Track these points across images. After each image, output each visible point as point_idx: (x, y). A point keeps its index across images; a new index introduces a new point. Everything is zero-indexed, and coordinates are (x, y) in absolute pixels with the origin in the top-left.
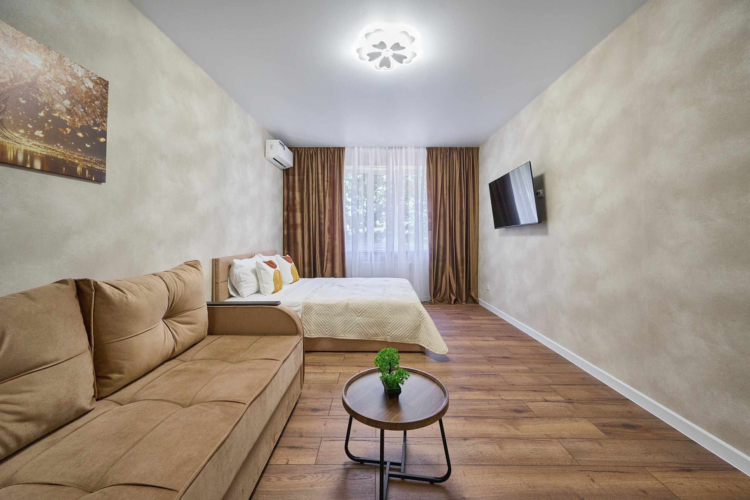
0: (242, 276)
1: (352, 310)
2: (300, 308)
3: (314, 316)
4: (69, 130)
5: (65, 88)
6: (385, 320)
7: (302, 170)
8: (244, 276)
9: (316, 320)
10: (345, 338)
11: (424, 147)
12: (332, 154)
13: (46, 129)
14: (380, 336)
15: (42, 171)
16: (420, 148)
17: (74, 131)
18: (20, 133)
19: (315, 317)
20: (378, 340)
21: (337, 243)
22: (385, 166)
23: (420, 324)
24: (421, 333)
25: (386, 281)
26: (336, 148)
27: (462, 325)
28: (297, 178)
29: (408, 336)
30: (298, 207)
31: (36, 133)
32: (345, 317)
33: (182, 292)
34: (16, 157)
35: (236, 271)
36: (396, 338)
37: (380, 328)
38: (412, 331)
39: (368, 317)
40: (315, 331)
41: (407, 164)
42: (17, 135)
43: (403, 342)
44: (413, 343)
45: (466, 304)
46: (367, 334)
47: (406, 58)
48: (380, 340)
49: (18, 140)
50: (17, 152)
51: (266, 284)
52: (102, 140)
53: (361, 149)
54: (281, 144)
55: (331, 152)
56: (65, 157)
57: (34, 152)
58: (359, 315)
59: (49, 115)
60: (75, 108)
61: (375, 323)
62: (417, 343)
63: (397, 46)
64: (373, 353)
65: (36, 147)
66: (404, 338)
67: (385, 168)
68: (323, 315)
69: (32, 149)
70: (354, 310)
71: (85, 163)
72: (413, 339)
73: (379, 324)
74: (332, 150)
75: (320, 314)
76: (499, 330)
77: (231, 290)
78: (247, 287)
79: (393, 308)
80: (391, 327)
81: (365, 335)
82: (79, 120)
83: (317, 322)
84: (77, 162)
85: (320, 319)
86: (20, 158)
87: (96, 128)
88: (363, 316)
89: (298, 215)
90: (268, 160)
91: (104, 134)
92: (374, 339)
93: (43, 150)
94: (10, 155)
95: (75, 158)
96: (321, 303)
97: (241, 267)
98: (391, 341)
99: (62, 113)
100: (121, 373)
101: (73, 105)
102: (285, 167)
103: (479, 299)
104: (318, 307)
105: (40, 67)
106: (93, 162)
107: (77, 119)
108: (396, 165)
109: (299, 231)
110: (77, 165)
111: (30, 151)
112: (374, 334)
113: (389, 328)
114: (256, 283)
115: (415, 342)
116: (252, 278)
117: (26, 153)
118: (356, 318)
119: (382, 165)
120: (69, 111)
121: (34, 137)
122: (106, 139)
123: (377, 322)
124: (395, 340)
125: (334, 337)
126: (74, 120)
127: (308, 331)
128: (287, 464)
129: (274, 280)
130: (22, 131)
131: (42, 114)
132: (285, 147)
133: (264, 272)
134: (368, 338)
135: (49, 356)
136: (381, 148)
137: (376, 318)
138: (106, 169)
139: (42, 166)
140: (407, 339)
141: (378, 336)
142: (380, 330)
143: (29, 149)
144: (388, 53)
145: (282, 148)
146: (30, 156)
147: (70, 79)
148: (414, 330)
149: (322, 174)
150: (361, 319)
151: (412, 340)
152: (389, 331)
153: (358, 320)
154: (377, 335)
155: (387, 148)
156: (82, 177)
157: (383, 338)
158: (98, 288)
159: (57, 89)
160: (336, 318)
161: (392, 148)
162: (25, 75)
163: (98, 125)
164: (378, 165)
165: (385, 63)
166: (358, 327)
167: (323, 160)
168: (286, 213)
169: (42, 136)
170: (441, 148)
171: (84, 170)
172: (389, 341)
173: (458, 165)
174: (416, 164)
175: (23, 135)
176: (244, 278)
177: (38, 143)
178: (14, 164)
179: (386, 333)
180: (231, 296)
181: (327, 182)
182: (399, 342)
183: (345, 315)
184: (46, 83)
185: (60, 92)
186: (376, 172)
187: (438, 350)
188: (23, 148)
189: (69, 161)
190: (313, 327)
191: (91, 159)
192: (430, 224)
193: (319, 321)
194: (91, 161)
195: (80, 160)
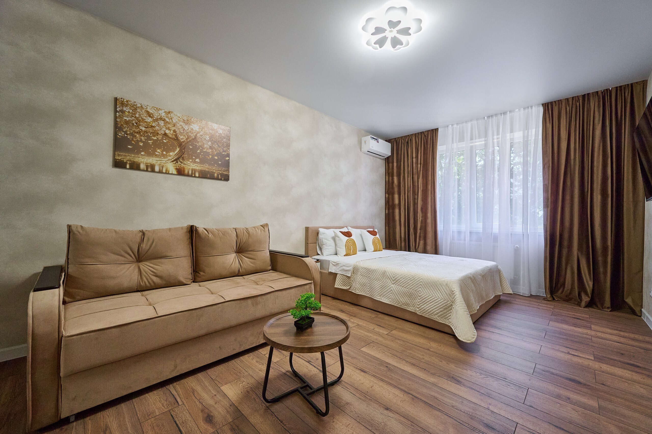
0: (324, 241)
1: (387, 277)
2: (351, 268)
3: (359, 276)
4: (210, 156)
5: (208, 137)
6: (415, 292)
7: (399, 157)
8: (326, 241)
9: (360, 280)
10: (381, 300)
11: (538, 105)
12: (426, 138)
13: (200, 158)
14: (411, 306)
15: (199, 177)
16: (532, 107)
17: (213, 156)
18: (189, 161)
19: (360, 278)
20: (408, 310)
21: (429, 221)
22: (484, 139)
23: (452, 304)
24: (452, 314)
25: (462, 260)
26: (429, 130)
27: (558, 330)
28: (395, 164)
29: (438, 313)
30: (396, 190)
31: (196, 161)
32: (382, 283)
33: (246, 239)
34: (188, 172)
35: (320, 236)
36: (425, 312)
37: (410, 299)
38: (441, 309)
39: (400, 286)
40: (359, 289)
41: (512, 131)
42: (189, 162)
43: (432, 319)
44: (442, 322)
45: (610, 311)
46: (399, 302)
47: (410, 28)
48: (410, 310)
49: (189, 165)
50: (189, 170)
51: (340, 248)
52: (227, 158)
53: (455, 126)
54: (374, 138)
55: (425, 136)
56: (209, 169)
57: (196, 169)
58: (393, 282)
59: (201, 151)
60: (213, 145)
61: (406, 293)
62: (447, 324)
63: (392, 24)
64: (404, 321)
65: (196, 167)
66: (433, 315)
67: (483, 141)
68: (366, 277)
69: (195, 168)
70: (389, 276)
71: (218, 171)
72: (443, 318)
73: (410, 295)
74: (426, 134)
75: (364, 276)
76: (622, 352)
77: (319, 250)
78: (327, 249)
79: (424, 281)
80: (420, 300)
81: (397, 302)
82: (216, 151)
83: (361, 282)
84: (215, 171)
85: (364, 280)
86: (190, 172)
87: (224, 153)
88: (397, 284)
89: (396, 196)
90: (364, 153)
91: (228, 155)
92: (405, 307)
93: (199, 167)
94: (186, 172)
95: (213, 170)
96: (365, 267)
97: (324, 234)
98: (421, 314)
99: (208, 149)
100: (204, 272)
101: (212, 143)
102: (384, 157)
103: (642, 310)
104: (363, 270)
105: (198, 130)
106: (223, 171)
107: (214, 150)
108: (498, 134)
109: (397, 211)
110: (214, 173)
111: (194, 169)
112: (405, 303)
113: (419, 301)
114: (334, 247)
115: (446, 322)
116: (332, 242)
117: (192, 170)
118: (390, 284)
119: (480, 137)
120: (211, 148)
121: (195, 162)
122: (229, 158)
123: (408, 293)
124: (424, 314)
125: (373, 298)
126: (213, 151)
127: (355, 287)
128: (264, 355)
129: (345, 246)
130: (191, 160)
131: (199, 151)
132: (380, 140)
133: (339, 239)
134: (399, 306)
135: (169, 254)
136: (477, 119)
137: (408, 288)
138: (230, 174)
139: (199, 175)
140: (436, 316)
141: (409, 306)
142: (411, 301)
143: (194, 168)
144: (390, 34)
145: (376, 141)
146: (194, 171)
147: (211, 131)
148: (445, 309)
149: (416, 158)
150: (395, 287)
151: (441, 319)
152: (418, 304)
153: (392, 287)
154: (407, 305)
155: (486, 117)
156: (217, 179)
157: (413, 309)
158: (196, 230)
159: (205, 138)
160: (375, 282)
161: (492, 116)
162: (192, 135)
163: (225, 152)
164: (475, 139)
165: (396, 42)
166: (391, 293)
167: (417, 144)
168: (387, 196)
169: (199, 161)
170: (567, 99)
171: (218, 175)
172: (418, 314)
173: (600, 115)
174: (527, 128)
175: (191, 162)
176: (325, 242)
177: (197, 165)
178: (188, 175)
179: (416, 305)
180: (318, 254)
181: (420, 164)
182: (428, 317)
183: (382, 280)
184: (200, 137)
185: (206, 139)
186: (472, 147)
187: (461, 336)
188: (191, 168)
189: (211, 171)
190: (358, 286)
191: (222, 169)
192: (546, 200)
193: (363, 281)
194: (222, 170)
195: (216, 170)
